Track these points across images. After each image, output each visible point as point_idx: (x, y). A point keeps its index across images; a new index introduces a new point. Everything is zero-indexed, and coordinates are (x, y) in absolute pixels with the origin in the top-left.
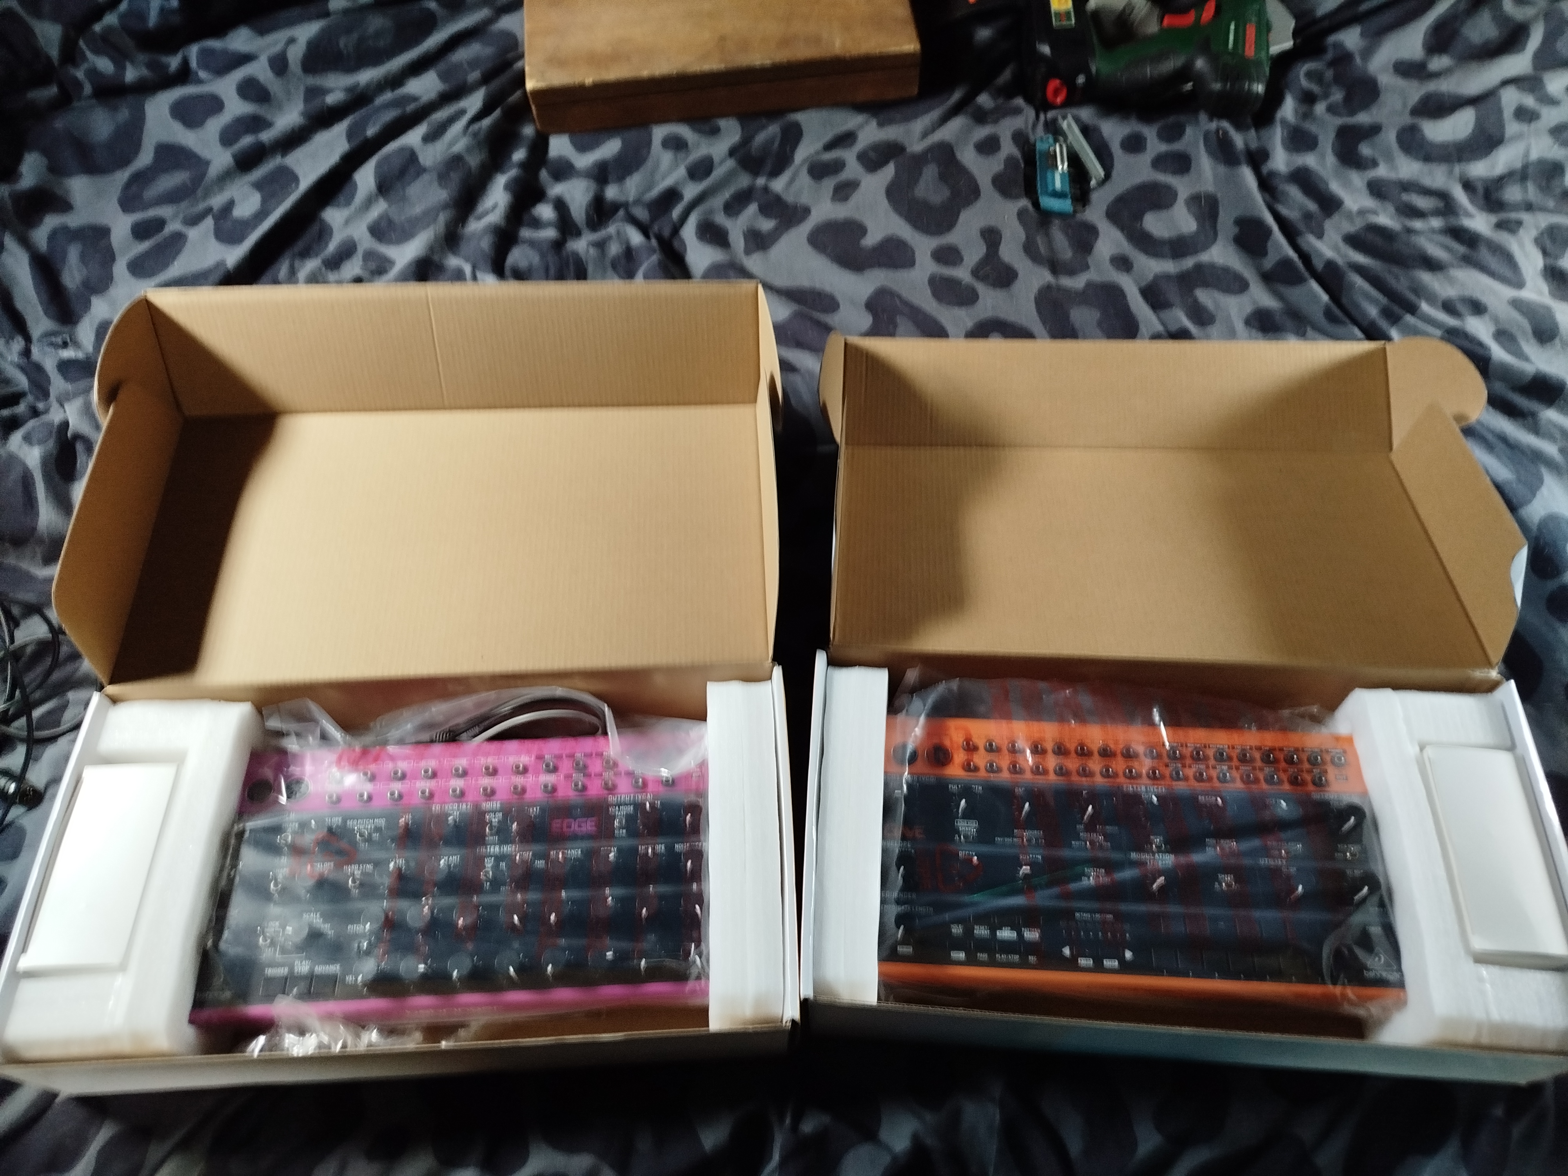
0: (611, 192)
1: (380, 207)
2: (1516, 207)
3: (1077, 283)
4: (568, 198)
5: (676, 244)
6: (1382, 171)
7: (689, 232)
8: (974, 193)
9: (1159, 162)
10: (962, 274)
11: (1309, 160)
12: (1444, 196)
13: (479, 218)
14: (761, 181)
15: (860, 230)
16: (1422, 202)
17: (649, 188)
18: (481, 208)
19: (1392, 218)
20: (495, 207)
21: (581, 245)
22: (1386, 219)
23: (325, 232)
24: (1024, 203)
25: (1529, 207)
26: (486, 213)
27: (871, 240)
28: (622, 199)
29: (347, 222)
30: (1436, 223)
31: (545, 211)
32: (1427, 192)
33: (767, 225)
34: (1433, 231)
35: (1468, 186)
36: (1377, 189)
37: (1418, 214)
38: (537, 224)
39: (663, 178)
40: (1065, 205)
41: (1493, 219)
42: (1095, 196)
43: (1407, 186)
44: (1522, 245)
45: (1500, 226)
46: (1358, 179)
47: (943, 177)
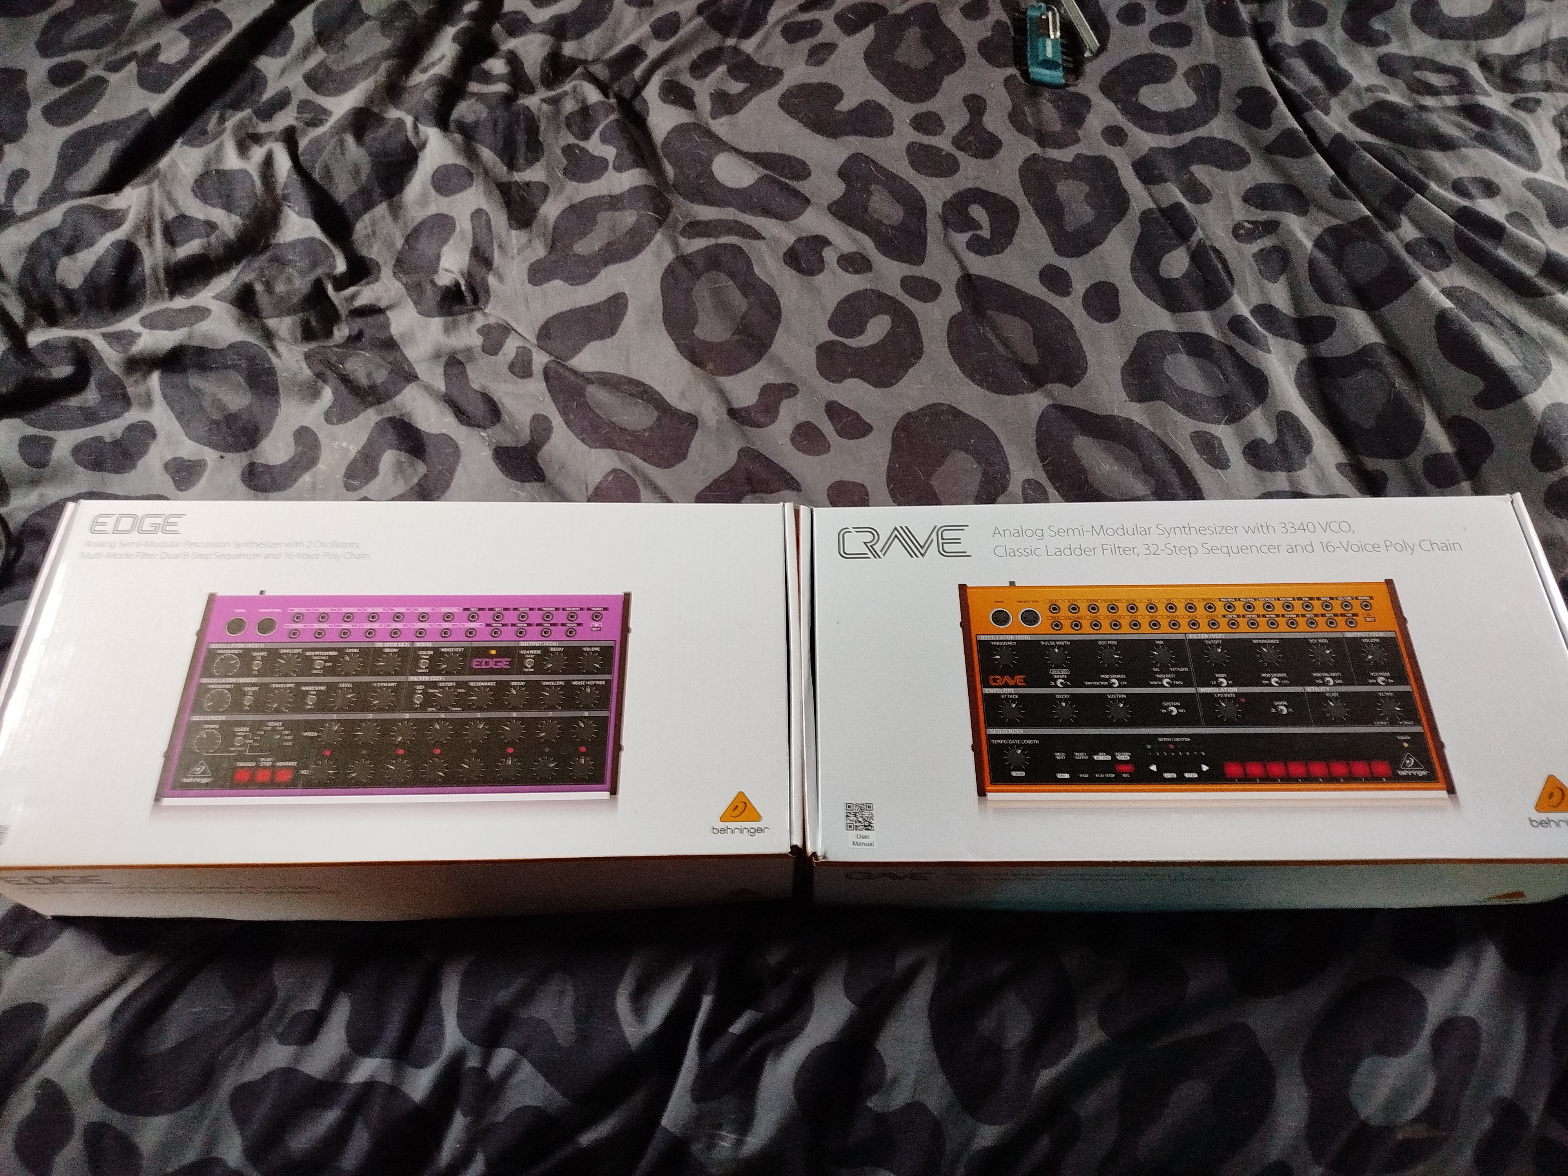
0: (569, 49)
1: (319, 56)
2: (1535, 86)
3: (1066, 155)
4: (521, 53)
5: (637, 105)
6: (1394, 48)
7: (652, 92)
8: (958, 59)
9: (1157, 34)
10: (943, 142)
11: (1318, 34)
12: (1459, 73)
13: (425, 71)
14: (730, 42)
15: (836, 94)
16: (1436, 80)
17: (611, 45)
18: (427, 60)
19: (1403, 96)
20: (443, 57)
21: (532, 102)
22: (1396, 96)
23: (258, 82)
24: (1012, 71)
25: (1548, 87)
26: (433, 64)
27: (845, 105)
28: (581, 56)
29: (283, 71)
30: (1451, 100)
31: (497, 66)
32: (1441, 69)
33: (736, 87)
34: (1447, 109)
35: (1484, 63)
36: (1387, 66)
37: (1433, 91)
38: (487, 78)
39: (627, 35)
40: (1056, 76)
41: (1510, 98)
42: (1088, 67)
43: (1420, 63)
44: (1540, 127)
45: (1515, 105)
46: (1368, 55)
47: (926, 41)
